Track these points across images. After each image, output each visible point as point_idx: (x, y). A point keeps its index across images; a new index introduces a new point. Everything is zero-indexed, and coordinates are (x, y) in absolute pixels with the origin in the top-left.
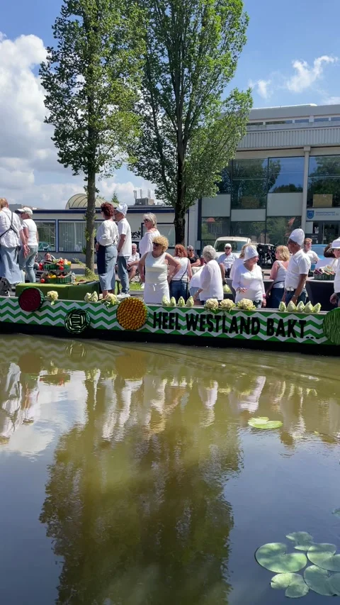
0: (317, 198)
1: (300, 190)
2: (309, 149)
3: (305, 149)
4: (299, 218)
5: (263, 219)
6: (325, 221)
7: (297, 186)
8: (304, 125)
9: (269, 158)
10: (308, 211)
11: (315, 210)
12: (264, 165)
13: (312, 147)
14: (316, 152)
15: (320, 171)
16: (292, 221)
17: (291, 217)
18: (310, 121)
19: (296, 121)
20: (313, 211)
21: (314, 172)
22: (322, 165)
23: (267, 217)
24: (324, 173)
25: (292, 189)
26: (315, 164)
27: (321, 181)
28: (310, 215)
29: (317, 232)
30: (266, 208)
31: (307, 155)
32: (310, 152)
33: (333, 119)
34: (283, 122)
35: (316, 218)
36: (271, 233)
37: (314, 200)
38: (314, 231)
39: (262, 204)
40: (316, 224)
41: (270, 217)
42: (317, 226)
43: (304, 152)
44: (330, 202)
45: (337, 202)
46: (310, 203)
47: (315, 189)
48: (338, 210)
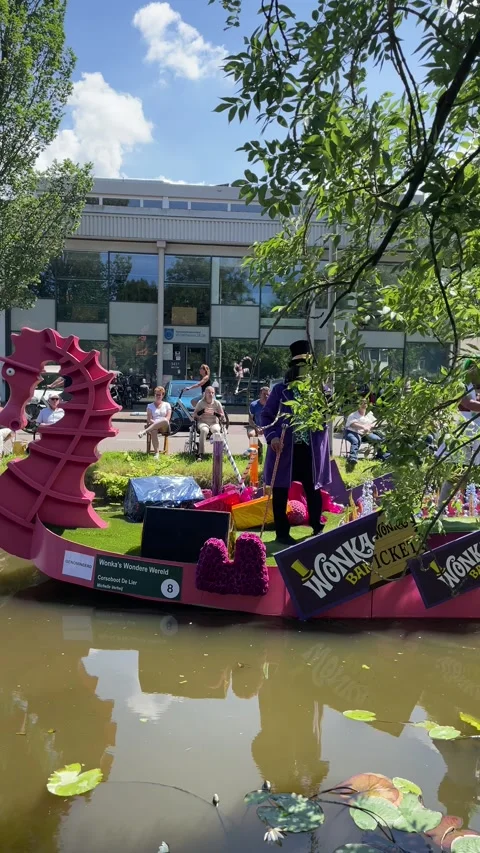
0: (177, 312)
1: (154, 298)
2: (164, 245)
3: (159, 244)
4: (152, 339)
5: (104, 337)
6: (189, 344)
8: (155, 211)
9: (109, 252)
10: (165, 330)
11: (176, 328)
12: (104, 260)
13: (168, 243)
14: (173, 250)
17: (143, 336)
18: (164, 205)
19: (146, 203)
20: (172, 330)
23: (109, 335)
28: (168, 334)
29: (178, 359)
30: (108, 322)
31: (161, 253)
32: (165, 249)
35: (176, 339)
36: (115, 349)
37: (173, 315)
38: (174, 357)
39: (102, 317)
40: (177, 347)
41: (115, 336)
42: (178, 350)
43: (158, 248)
44: (194, 319)
45: (204, 319)
46: (168, 320)
47: (174, 298)
48: (204, 330)
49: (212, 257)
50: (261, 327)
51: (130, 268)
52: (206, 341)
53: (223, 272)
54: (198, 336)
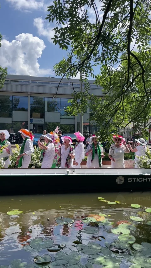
0: (34, 114)
1: (27, 110)
2: (30, 94)
3: (28, 93)
4: (27, 122)
5: (11, 122)
6: (38, 124)
8: (27, 83)
9: (13, 96)
10: (30, 119)
11: (34, 119)
12: (11, 98)
13: (31, 93)
14: (33, 95)
15: (35, 103)
16: (24, 123)
17: (23, 122)
18: (30, 82)
19: (24, 82)
20: (33, 120)
21: (32, 103)
22: (35, 101)
23: (12, 121)
24: (36, 104)
25: (24, 110)
26: (32, 100)
27: (35, 107)
28: (31, 121)
29: (35, 128)
30: (12, 117)
31: (29, 96)
32: (30, 95)
33: (39, 83)
34: (18, 81)
35: (34, 122)
36: (14, 128)
37: (33, 115)
38: (33, 128)
39: (10, 116)
40: (34, 125)
41: (14, 121)
42: (34, 126)
43: (28, 95)
44: (40, 116)
45: (43, 116)
46: (31, 116)
47: (33, 110)
48: (43, 119)
49: (45, 97)
50: (61, 119)
51: (19, 101)
52: (43, 123)
53: (49, 104)
54: (41, 121)
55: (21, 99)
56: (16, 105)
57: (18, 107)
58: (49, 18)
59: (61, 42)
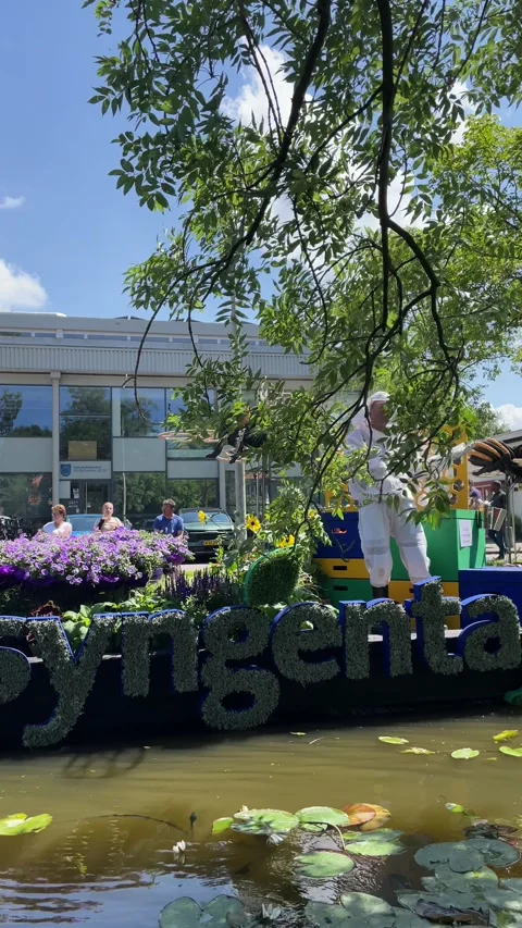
0: (74, 447)
1: (48, 434)
2: (59, 375)
3: (53, 375)
4: (48, 476)
6: (89, 480)
7: (42, 428)
8: (49, 341)
10: (62, 466)
11: (73, 464)
13: (63, 373)
14: (71, 381)
15: (77, 408)
16: (38, 480)
17: (37, 474)
18: (57, 336)
19: (37, 335)
20: (70, 466)
21: (67, 408)
22: (78, 400)
24: (82, 411)
25: (35, 432)
26: (69, 399)
27: (79, 422)
28: (65, 470)
29: (76, 496)
31: (56, 384)
32: (60, 380)
33: (91, 337)
34: (18, 335)
35: (74, 475)
37: (70, 450)
38: (72, 496)
40: (74, 485)
42: (76, 488)
43: (52, 379)
44: (94, 452)
45: (105, 453)
46: (64, 454)
47: (71, 433)
48: (105, 464)
49: (111, 387)
50: (168, 459)
51: (19, 404)
52: (107, 475)
53: (125, 409)
54: (99, 471)
55: (28, 395)
56: (9, 418)
57: (17, 423)
58: (101, 98)
59: (145, 183)
